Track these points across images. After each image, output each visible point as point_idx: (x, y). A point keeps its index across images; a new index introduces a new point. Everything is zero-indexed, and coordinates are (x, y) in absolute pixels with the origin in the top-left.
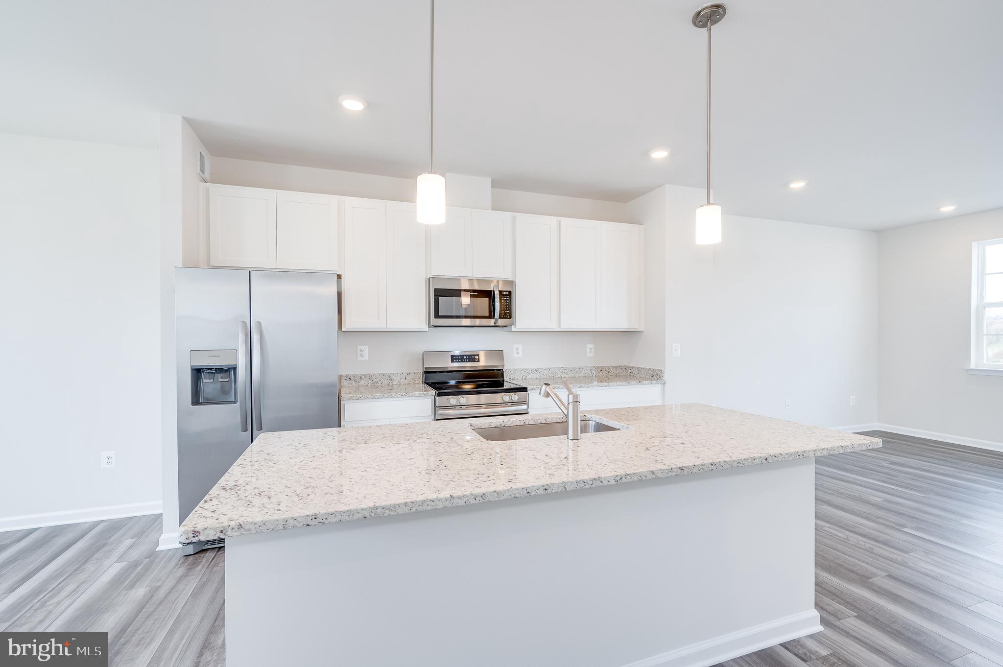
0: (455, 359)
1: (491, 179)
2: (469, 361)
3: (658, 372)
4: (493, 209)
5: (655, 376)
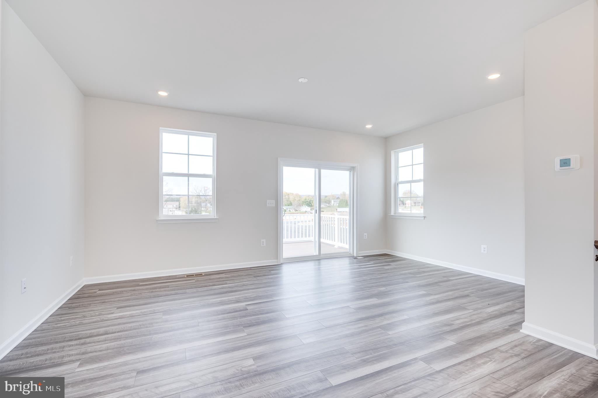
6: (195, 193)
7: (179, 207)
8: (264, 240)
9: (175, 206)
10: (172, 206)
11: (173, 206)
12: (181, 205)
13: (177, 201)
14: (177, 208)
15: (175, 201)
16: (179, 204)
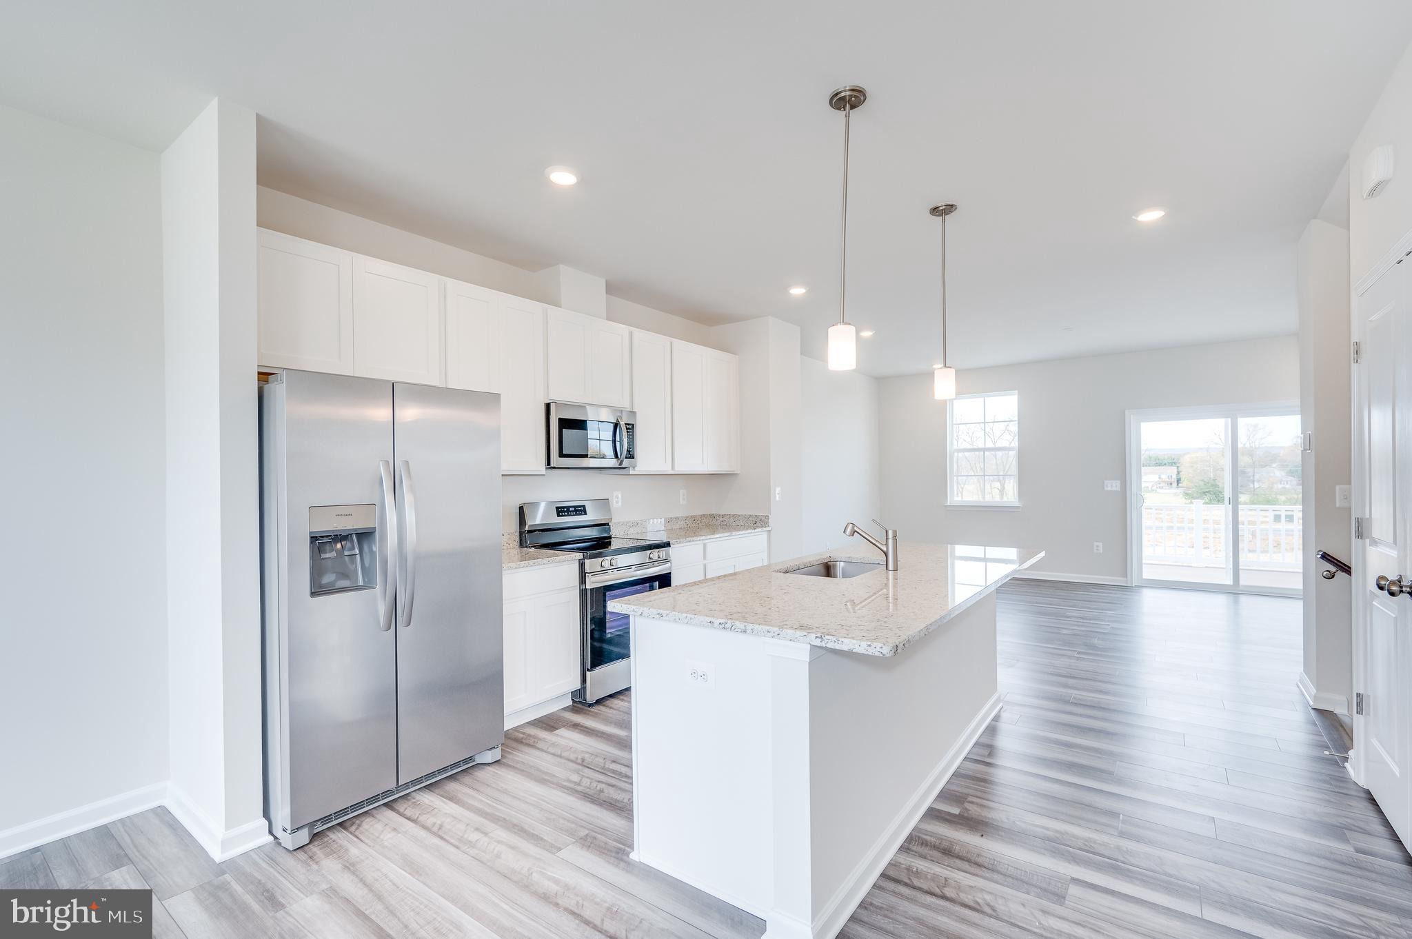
0: (562, 512)
1: (604, 281)
2: (576, 515)
3: (763, 518)
4: (607, 319)
5: (758, 522)
6: (1216, 444)
7: (1179, 481)
8: (1100, 544)
9: (1164, 477)
10: (1157, 476)
11: (1160, 478)
12: (1183, 476)
13: (1172, 464)
14: (1171, 484)
15: (1165, 464)
16: (1178, 473)
